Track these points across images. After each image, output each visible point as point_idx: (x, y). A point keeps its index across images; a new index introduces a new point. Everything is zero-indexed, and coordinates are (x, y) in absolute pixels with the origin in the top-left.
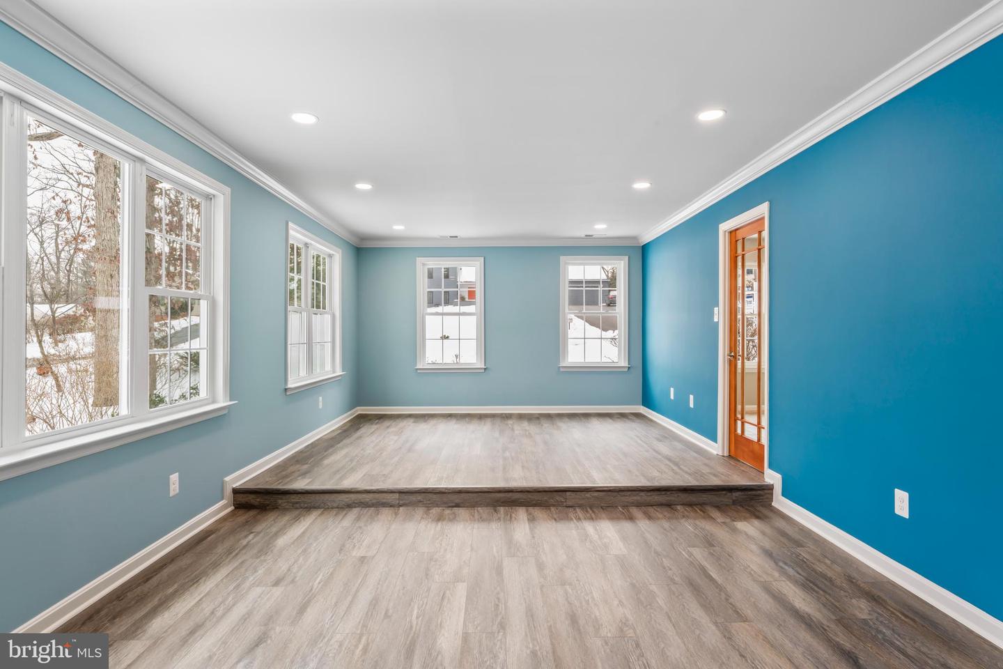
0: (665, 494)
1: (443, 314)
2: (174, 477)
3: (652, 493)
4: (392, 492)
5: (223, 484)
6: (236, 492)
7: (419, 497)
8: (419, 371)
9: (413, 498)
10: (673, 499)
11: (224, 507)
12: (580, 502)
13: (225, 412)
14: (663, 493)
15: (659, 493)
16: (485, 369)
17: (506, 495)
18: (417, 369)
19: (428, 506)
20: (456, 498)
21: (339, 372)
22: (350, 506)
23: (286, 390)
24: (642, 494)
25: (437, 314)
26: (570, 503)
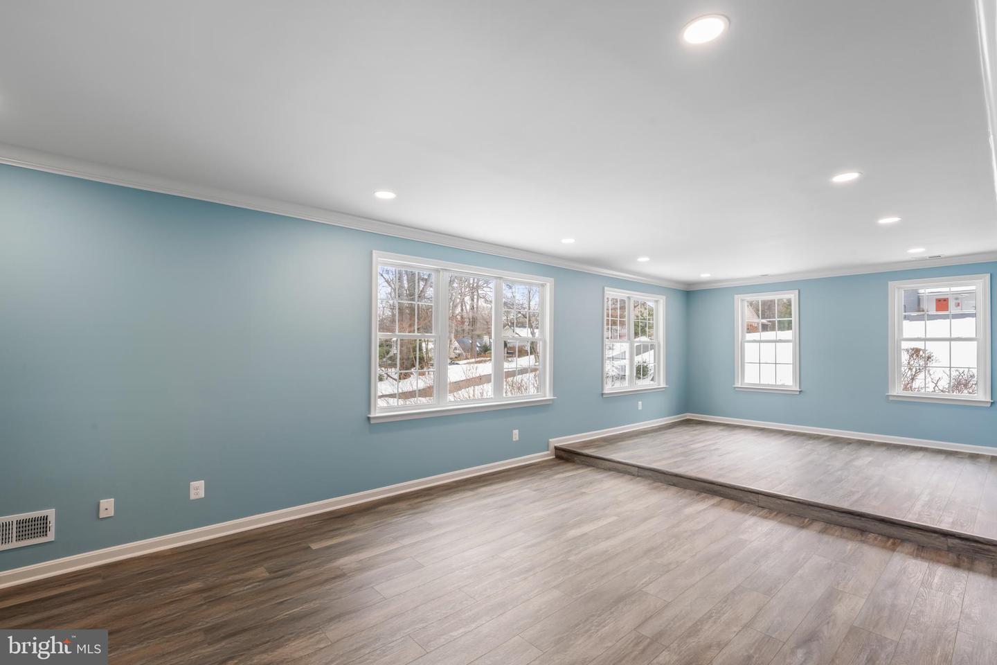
0: (860, 519)
1: (760, 342)
2: (516, 432)
3: (844, 515)
4: (633, 466)
5: (548, 442)
6: (556, 448)
7: (650, 473)
8: (737, 389)
9: (646, 473)
10: (869, 526)
11: (548, 455)
12: (772, 506)
13: (551, 402)
14: (858, 518)
15: (852, 516)
16: (800, 391)
17: (709, 485)
18: (735, 388)
19: (656, 480)
20: (675, 480)
21: (663, 385)
22: (610, 470)
23: (603, 394)
24: (833, 513)
25: (755, 341)
26: (762, 504)
